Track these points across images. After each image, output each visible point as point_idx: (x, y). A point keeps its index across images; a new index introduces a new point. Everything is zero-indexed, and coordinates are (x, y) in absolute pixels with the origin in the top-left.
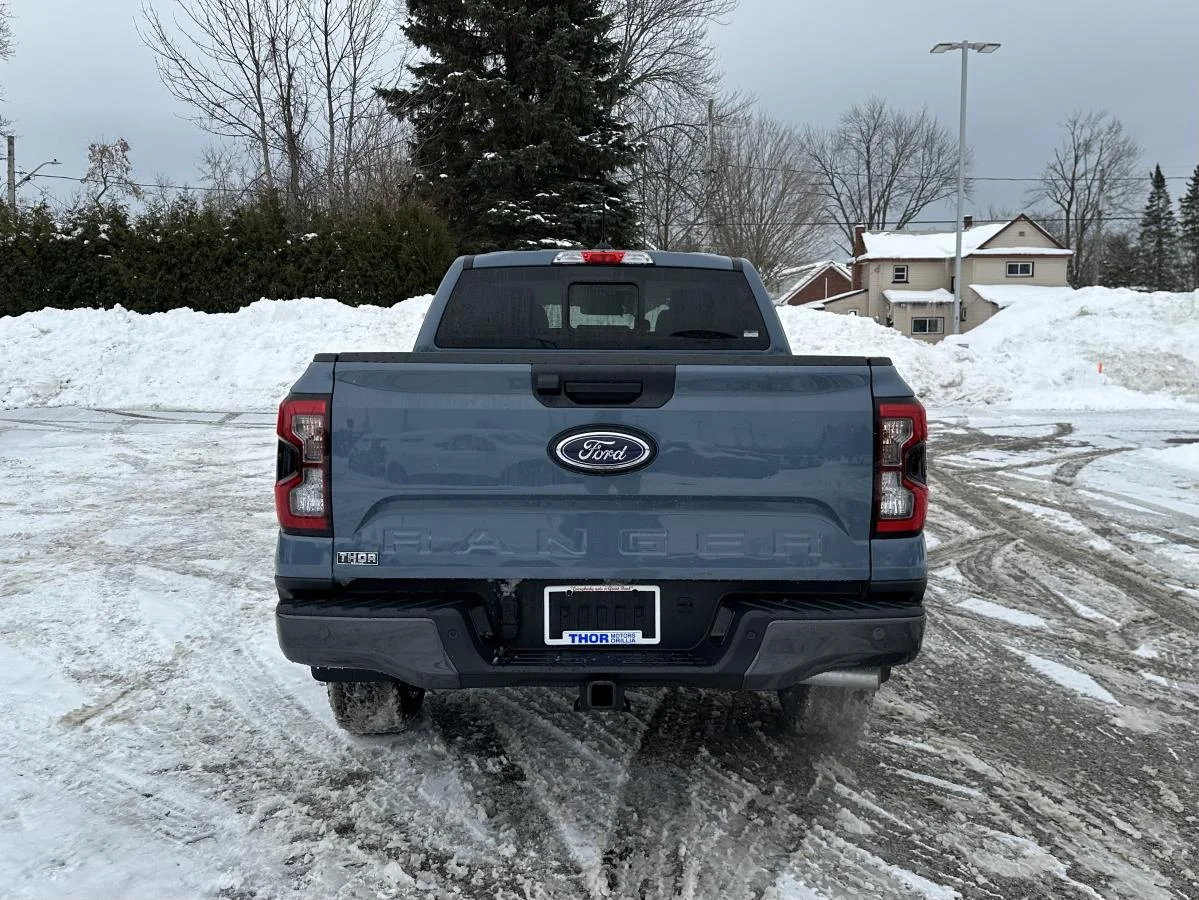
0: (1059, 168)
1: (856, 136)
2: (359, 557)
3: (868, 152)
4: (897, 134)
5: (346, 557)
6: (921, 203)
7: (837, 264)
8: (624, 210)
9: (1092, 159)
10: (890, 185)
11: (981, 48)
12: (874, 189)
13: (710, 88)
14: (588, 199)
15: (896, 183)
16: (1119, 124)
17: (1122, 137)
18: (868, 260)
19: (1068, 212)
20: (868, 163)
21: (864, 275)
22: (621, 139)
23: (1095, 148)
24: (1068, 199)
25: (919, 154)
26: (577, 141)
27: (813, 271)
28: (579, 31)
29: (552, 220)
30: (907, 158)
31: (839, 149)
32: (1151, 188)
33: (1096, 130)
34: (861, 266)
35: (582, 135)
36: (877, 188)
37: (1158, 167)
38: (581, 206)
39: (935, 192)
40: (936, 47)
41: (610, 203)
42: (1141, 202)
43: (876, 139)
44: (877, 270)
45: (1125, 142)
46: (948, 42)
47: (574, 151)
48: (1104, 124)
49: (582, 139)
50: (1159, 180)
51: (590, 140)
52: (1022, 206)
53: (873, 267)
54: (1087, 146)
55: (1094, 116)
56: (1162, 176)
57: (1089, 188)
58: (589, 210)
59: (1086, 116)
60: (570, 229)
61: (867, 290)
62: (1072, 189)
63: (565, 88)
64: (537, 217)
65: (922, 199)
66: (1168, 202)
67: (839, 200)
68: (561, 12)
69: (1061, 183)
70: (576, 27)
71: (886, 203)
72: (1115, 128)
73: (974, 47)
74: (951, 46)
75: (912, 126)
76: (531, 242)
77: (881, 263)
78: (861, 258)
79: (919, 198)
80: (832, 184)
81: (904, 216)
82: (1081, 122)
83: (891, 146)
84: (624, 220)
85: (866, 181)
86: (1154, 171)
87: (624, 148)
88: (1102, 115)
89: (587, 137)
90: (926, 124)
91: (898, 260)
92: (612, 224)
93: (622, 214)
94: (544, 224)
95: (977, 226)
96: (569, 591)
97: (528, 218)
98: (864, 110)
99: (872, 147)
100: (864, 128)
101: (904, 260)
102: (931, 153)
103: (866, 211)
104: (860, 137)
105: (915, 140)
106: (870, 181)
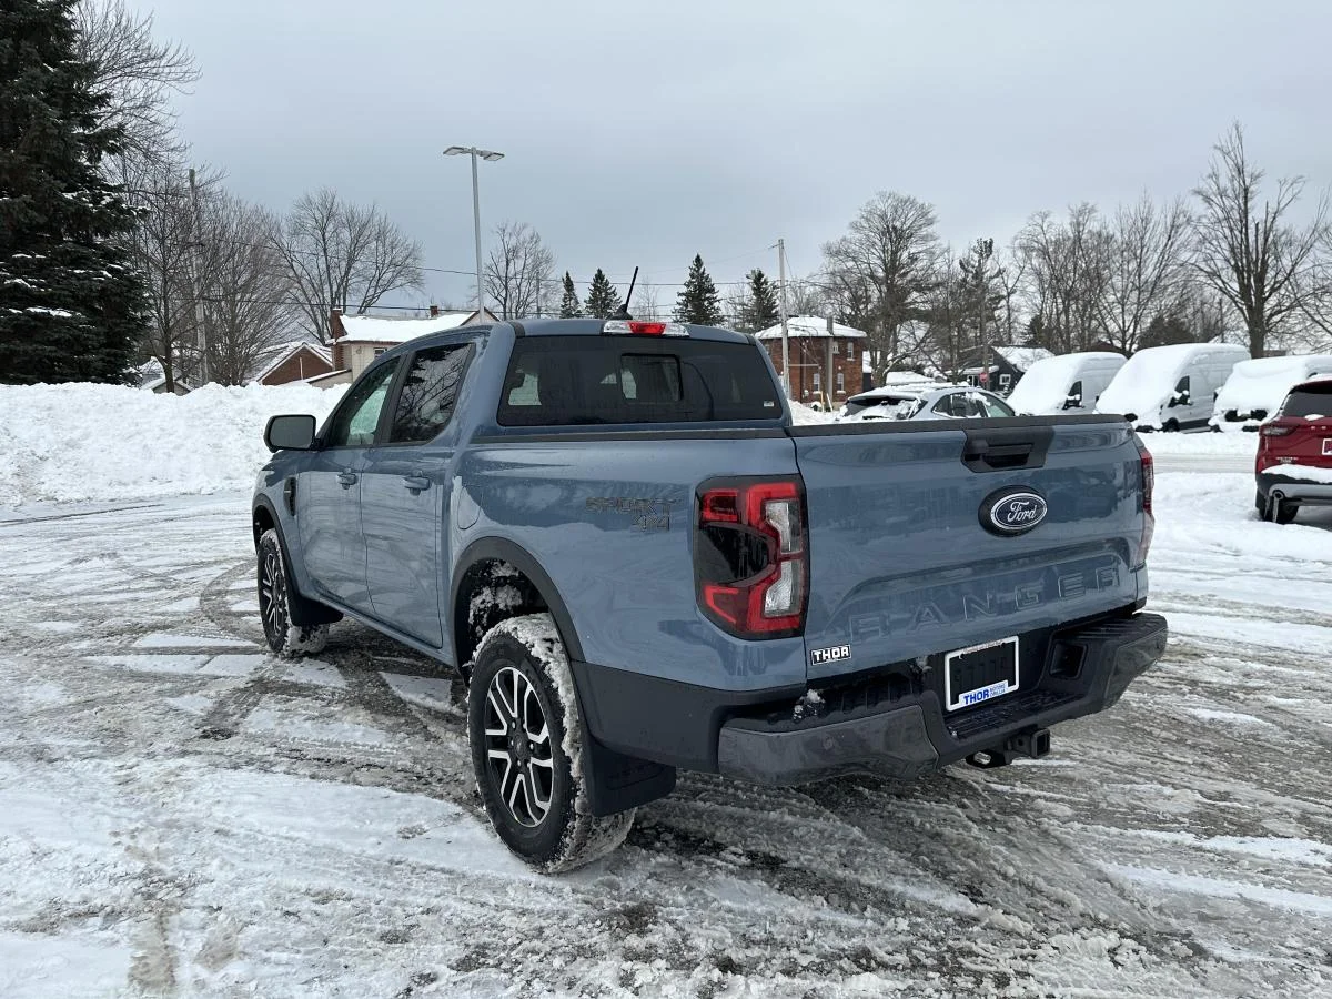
0: (494, 268)
1: (310, 223)
2: (834, 651)
3: (324, 240)
4: (350, 225)
5: (821, 656)
6: (379, 291)
7: (310, 345)
8: (130, 280)
9: (520, 264)
10: (347, 273)
11: (487, 156)
12: (333, 276)
13: (175, 157)
14: (84, 264)
15: (352, 271)
16: (538, 237)
17: (541, 246)
18: (349, 342)
19: (505, 307)
20: (325, 250)
21: (345, 357)
22: (118, 202)
23: (522, 253)
24: (504, 295)
25: (373, 245)
26: (62, 199)
27: (286, 353)
28: (55, 74)
29: (40, 285)
30: (362, 247)
31: (295, 233)
32: (564, 290)
33: (521, 238)
34: (341, 348)
35: (68, 190)
36: (337, 275)
37: (567, 274)
38: (77, 271)
39: (391, 282)
40: (449, 150)
41: (111, 270)
42: (557, 301)
43: (330, 227)
44: (359, 351)
45: (543, 251)
46: (461, 146)
47: (57, 209)
48: (527, 233)
49: (69, 196)
50: (569, 285)
51: (79, 197)
52: (467, 299)
53: (354, 348)
54: (515, 251)
55: (518, 227)
56: (571, 282)
57: (519, 287)
58: (87, 277)
59: (513, 225)
60: (65, 296)
61: (350, 371)
62: (506, 287)
63: (44, 135)
64: (18, 280)
65: (380, 287)
66: (577, 303)
67: (299, 282)
68: (29, 49)
69: (497, 281)
70: (51, 69)
71: (345, 289)
72: (535, 239)
73: (481, 154)
74: (462, 150)
75: (365, 220)
76: (14, 311)
77: (362, 346)
78: (341, 339)
79: (377, 286)
80: (292, 267)
81: (364, 301)
82: (508, 230)
83: (346, 235)
84: (128, 291)
85: (325, 266)
86: (565, 277)
87: (122, 211)
88: (524, 227)
89: (75, 195)
90: (377, 218)
91: (377, 342)
92: (116, 294)
93: (126, 283)
94: (31, 290)
95: (442, 315)
96: (963, 655)
97: (8, 282)
98: (317, 200)
99: (327, 235)
100: (318, 216)
101: (382, 343)
102: (384, 246)
103: (327, 295)
104: (314, 224)
105: (367, 233)
106: (328, 267)
